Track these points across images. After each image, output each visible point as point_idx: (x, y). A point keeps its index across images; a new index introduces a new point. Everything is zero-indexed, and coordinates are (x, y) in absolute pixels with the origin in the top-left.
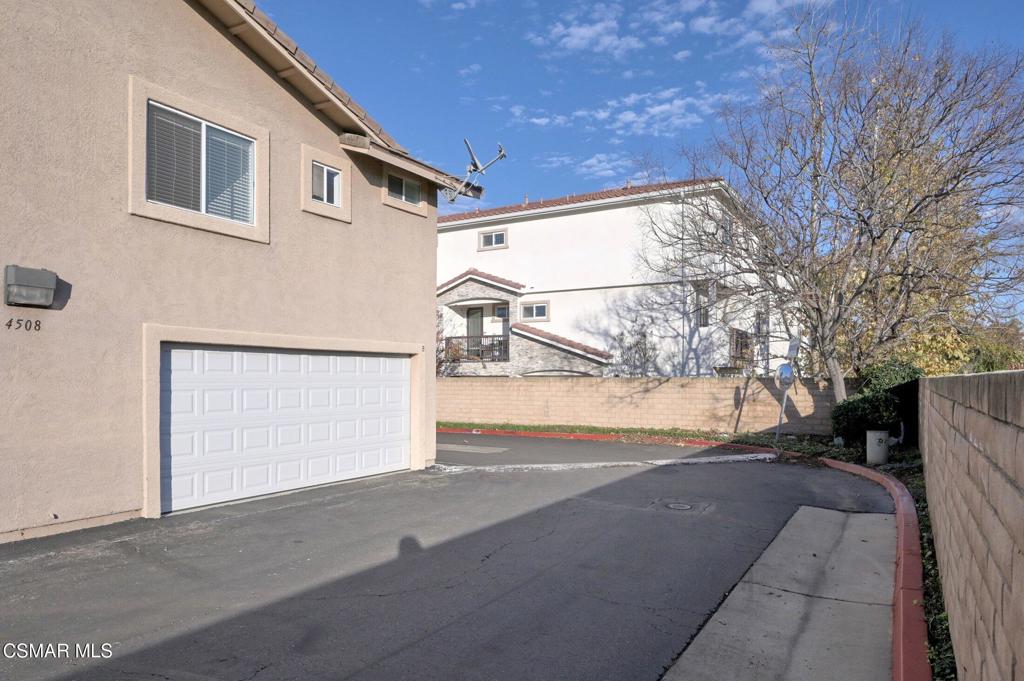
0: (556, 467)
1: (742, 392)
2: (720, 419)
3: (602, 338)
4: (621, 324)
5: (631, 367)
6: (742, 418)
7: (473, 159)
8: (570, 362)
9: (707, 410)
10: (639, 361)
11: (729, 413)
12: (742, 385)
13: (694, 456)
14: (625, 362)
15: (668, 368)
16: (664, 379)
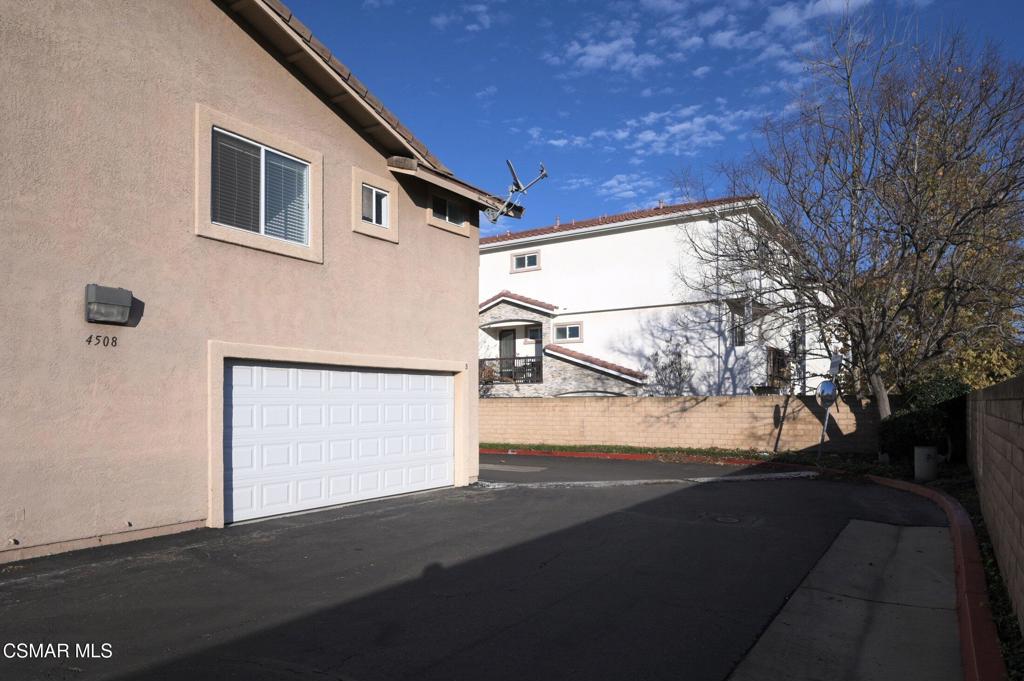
0: (597, 484)
1: (782, 410)
2: (760, 438)
3: (636, 359)
4: (655, 345)
5: (665, 387)
6: (782, 437)
7: (515, 179)
8: (603, 383)
9: (746, 429)
10: (673, 382)
11: (768, 432)
12: (781, 403)
13: (736, 474)
14: (660, 382)
15: (703, 388)
16: (701, 398)
